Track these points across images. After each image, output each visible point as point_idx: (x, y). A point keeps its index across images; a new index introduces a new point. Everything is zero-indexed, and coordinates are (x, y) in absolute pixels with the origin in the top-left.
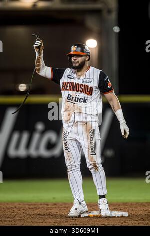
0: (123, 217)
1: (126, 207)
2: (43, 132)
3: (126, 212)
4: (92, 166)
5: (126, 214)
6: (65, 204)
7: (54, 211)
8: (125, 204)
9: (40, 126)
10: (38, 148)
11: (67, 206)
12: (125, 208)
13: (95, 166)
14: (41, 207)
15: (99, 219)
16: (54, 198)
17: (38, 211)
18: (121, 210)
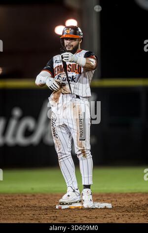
0: (105, 208)
1: (109, 197)
2: (20, 119)
3: (109, 203)
4: (80, 152)
5: (109, 206)
6: (44, 195)
7: (32, 203)
8: (108, 195)
9: (17, 112)
10: (14, 135)
11: (47, 197)
12: (108, 199)
13: (83, 152)
14: (18, 198)
15: (81, 211)
16: (33, 189)
17: (16, 203)
18: (104, 201)
